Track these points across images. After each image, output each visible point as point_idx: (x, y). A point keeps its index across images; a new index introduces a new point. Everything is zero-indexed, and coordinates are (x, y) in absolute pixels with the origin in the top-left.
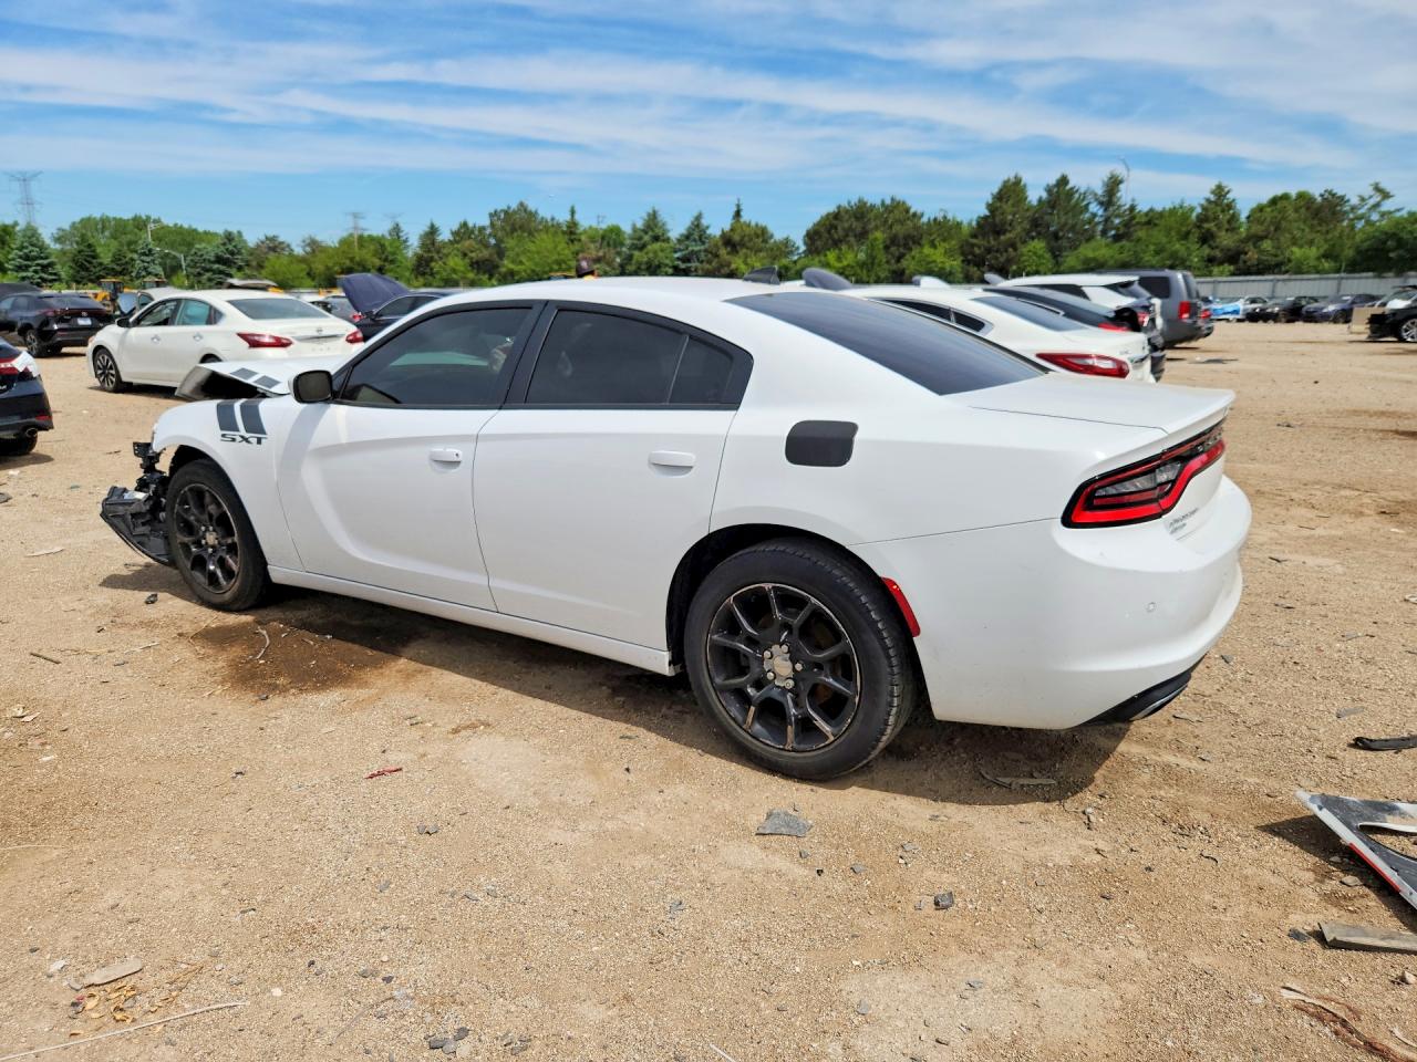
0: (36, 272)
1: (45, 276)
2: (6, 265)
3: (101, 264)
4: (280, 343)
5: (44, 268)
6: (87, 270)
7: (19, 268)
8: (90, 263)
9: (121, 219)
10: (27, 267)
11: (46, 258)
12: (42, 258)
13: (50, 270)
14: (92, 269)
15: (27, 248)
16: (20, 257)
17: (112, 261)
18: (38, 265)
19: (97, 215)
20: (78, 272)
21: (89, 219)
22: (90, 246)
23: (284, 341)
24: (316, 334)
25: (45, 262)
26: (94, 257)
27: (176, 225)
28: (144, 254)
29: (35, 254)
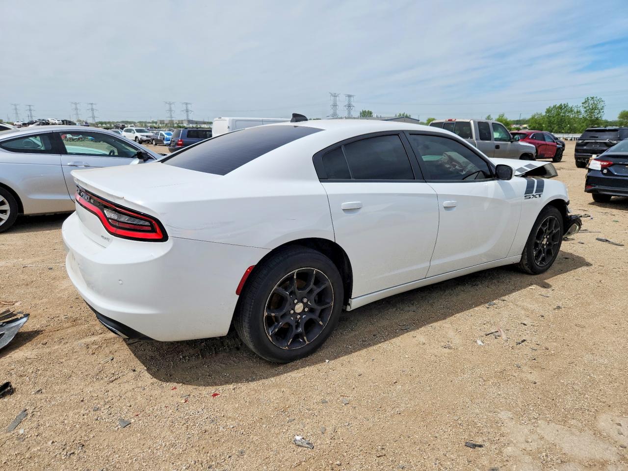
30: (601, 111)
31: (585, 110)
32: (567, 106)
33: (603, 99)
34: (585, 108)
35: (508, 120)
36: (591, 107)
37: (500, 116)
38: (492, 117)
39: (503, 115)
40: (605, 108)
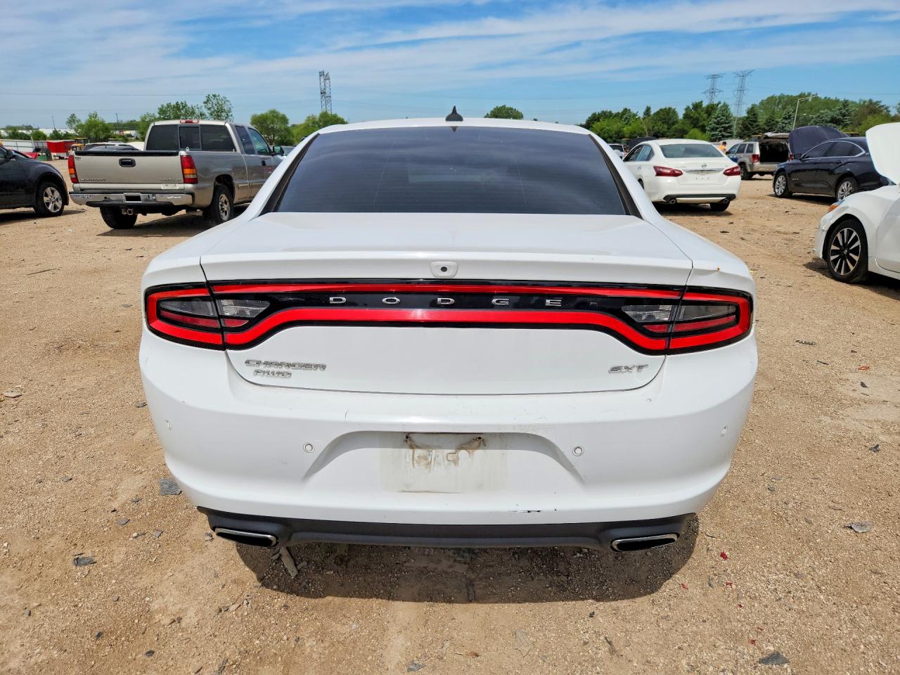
0: (721, 131)
1: (725, 134)
2: (707, 128)
3: (757, 126)
4: (675, 174)
5: (726, 129)
6: (749, 129)
7: (713, 129)
8: (752, 125)
9: (792, 96)
10: (717, 128)
11: (729, 123)
12: (726, 123)
13: (729, 130)
14: (752, 129)
15: (720, 117)
16: (715, 123)
17: (765, 124)
18: (723, 127)
19: (778, 94)
20: (743, 131)
21: (772, 97)
22: (754, 114)
23: (677, 172)
24: (702, 169)
25: (727, 125)
26: (755, 122)
27: (826, 98)
28: (785, 118)
29: (723, 120)
30: (230, 114)
31: (209, 111)
32: (186, 105)
33: (228, 99)
34: (209, 109)
35: (106, 123)
36: (216, 108)
37: (90, 117)
38: (78, 116)
39: (96, 115)
40: (232, 110)
